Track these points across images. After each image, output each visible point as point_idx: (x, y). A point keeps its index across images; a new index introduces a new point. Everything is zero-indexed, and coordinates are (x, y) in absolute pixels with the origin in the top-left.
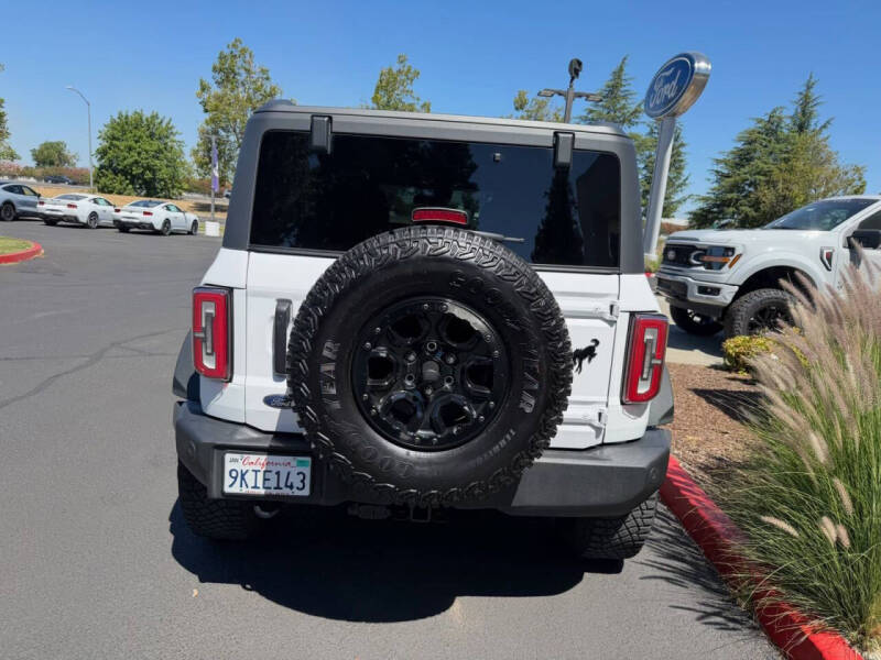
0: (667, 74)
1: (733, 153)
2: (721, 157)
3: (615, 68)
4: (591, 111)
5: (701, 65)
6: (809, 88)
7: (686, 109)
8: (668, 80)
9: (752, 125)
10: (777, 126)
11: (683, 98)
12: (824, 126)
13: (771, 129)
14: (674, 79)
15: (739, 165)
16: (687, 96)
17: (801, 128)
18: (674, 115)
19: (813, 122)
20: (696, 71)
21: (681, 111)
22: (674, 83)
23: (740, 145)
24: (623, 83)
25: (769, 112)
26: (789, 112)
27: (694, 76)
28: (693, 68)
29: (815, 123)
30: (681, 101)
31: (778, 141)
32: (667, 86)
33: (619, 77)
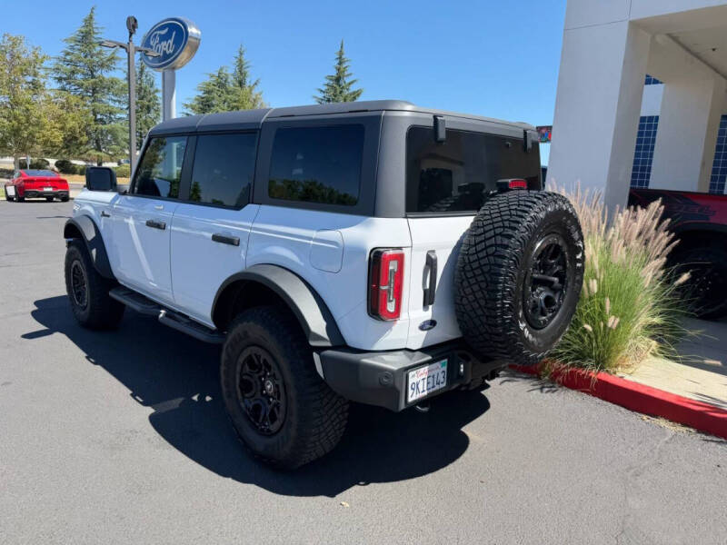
0: (164, 32)
1: (196, 99)
2: (188, 103)
3: (86, 16)
4: (68, 54)
5: (192, 30)
6: (241, 54)
7: (183, 65)
8: (164, 38)
9: (208, 80)
10: (225, 81)
11: (181, 56)
12: (256, 84)
13: (221, 84)
14: (170, 38)
15: (203, 110)
16: (184, 55)
17: (241, 84)
18: (174, 68)
19: (248, 80)
20: (190, 34)
21: (179, 65)
22: (171, 42)
23: (201, 94)
24: (96, 31)
25: (218, 69)
26: (230, 70)
27: (189, 39)
28: (187, 32)
29: (249, 81)
30: (179, 58)
31: (228, 92)
32: (164, 43)
33: (91, 25)
